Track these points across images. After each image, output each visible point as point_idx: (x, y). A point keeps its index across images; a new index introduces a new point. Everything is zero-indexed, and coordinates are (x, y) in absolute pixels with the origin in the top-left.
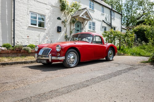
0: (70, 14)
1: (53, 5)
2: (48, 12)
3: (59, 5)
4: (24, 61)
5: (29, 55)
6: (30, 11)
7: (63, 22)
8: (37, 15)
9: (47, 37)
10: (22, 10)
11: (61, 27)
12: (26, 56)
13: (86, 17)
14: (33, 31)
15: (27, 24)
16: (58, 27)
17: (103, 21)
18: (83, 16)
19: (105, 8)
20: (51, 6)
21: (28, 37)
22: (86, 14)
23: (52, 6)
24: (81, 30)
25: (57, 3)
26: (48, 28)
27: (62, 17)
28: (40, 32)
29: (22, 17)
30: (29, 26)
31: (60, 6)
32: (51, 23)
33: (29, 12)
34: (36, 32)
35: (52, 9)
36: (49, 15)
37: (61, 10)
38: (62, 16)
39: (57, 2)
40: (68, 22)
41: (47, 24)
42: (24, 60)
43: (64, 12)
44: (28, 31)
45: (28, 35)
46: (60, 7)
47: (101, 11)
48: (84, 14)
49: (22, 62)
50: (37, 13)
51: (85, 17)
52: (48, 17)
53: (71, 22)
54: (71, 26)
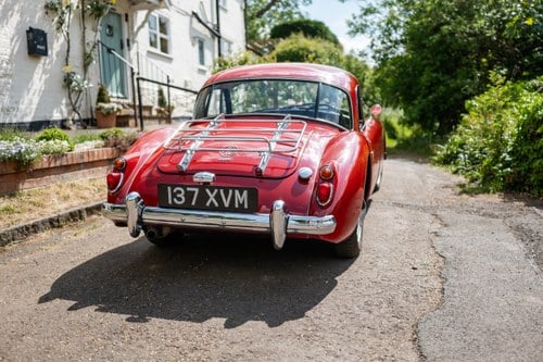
7: (50, 8)
11: (46, 30)
16: (31, 31)
17: (194, 14)
24: (122, 47)
53: (83, 12)
54: (85, 28)
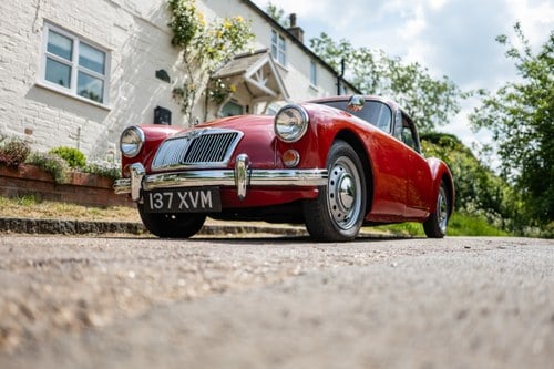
0: (204, 66)
1: (144, 16)
2: (122, 41)
3: (165, 20)
4: (38, 218)
5: (58, 198)
6: (45, 20)
7: (178, 93)
8: (76, 43)
9: (111, 144)
10: (9, 8)
11: (171, 110)
12: (42, 197)
13: (266, 85)
14: (54, 112)
15: (29, 72)
16: (158, 109)
18: (256, 79)
19: (319, 67)
20: (135, 18)
21: (28, 132)
22: (267, 71)
23: (139, 19)
25: (157, 13)
26: (118, 106)
27: (175, 69)
28: (83, 120)
29: (7, 39)
30: (37, 86)
31: (169, 25)
32: (132, 88)
33: (40, 23)
34: (67, 114)
35: (136, 29)
36: (127, 51)
37: (173, 42)
38: (175, 65)
39: (157, 7)
40: (198, 95)
41: (116, 87)
42: (36, 216)
43: (182, 53)
44: (31, 103)
45: (30, 126)
46: (168, 30)
47: (307, 76)
48: (259, 71)
49: (29, 223)
50: (76, 35)
51: (261, 84)
52: (120, 60)
53: (207, 98)
54: (207, 113)
